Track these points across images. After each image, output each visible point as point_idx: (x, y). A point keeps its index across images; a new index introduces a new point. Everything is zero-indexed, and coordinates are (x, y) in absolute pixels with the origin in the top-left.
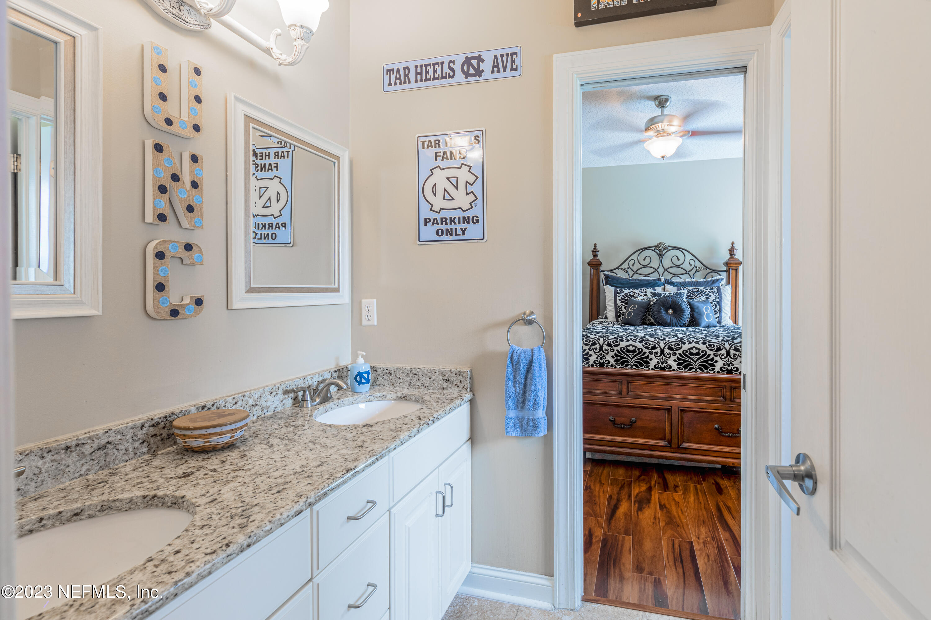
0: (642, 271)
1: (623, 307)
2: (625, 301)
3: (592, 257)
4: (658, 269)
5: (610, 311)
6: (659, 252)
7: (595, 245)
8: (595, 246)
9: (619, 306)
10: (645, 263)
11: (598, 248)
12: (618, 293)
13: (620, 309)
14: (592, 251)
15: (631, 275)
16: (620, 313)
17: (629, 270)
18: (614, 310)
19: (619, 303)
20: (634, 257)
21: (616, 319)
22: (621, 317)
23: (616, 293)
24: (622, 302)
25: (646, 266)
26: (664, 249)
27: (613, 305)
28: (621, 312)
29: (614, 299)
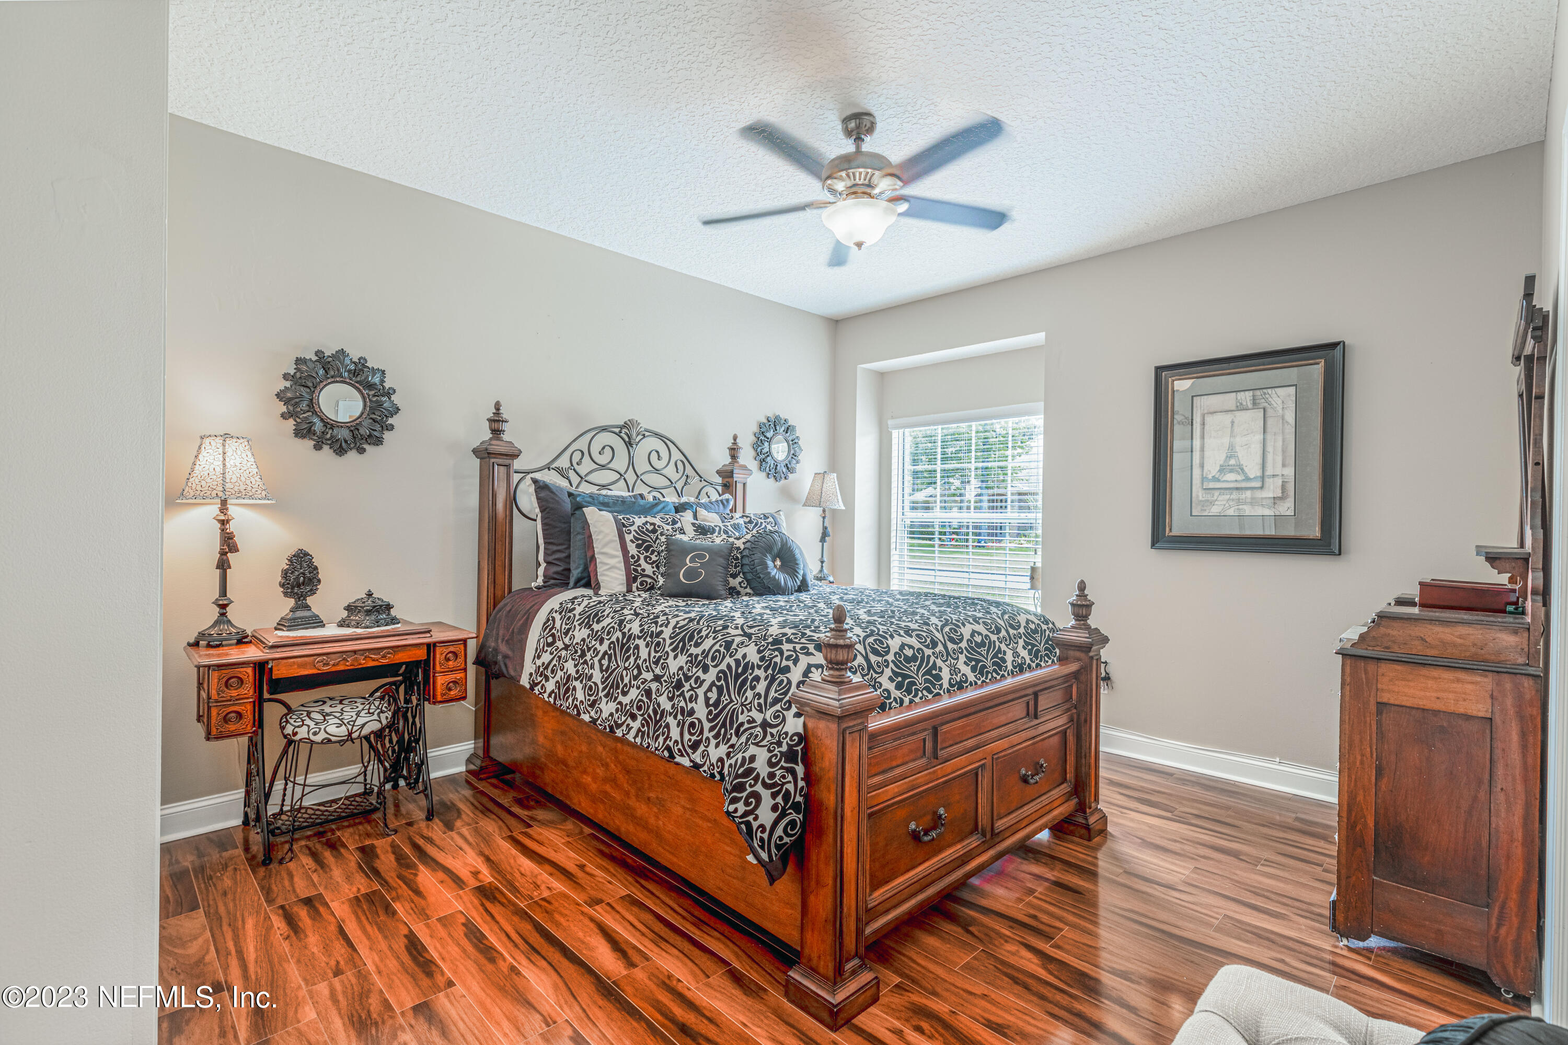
0: (595, 477)
1: (642, 557)
2: (643, 543)
3: (488, 435)
4: (625, 473)
5: (613, 567)
6: (627, 439)
7: (498, 406)
8: (498, 409)
9: (633, 557)
10: (602, 460)
11: (505, 413)
12: (624, 526)
13: (635, 562)
14: (490, 420)
15: (575, 485)
16: (636, 570)
17: (572, 474)
18: (622, 565)
19: (632, 549)
20: (582, 444)
21: (628, 585)
22: (639, 581)
23: (621, 528)
24: (638, 546)
25: (603, 467)
26: (638, 435)
27: (620, 554)
28: (639, 569)
29: (617, 539)
